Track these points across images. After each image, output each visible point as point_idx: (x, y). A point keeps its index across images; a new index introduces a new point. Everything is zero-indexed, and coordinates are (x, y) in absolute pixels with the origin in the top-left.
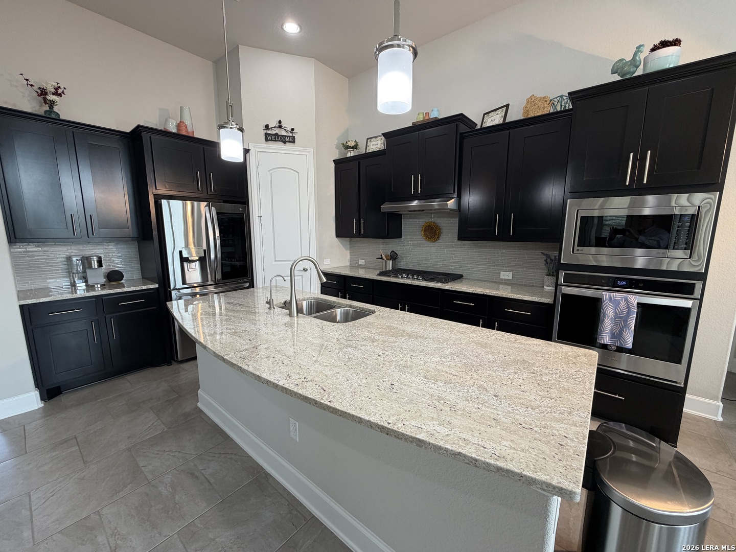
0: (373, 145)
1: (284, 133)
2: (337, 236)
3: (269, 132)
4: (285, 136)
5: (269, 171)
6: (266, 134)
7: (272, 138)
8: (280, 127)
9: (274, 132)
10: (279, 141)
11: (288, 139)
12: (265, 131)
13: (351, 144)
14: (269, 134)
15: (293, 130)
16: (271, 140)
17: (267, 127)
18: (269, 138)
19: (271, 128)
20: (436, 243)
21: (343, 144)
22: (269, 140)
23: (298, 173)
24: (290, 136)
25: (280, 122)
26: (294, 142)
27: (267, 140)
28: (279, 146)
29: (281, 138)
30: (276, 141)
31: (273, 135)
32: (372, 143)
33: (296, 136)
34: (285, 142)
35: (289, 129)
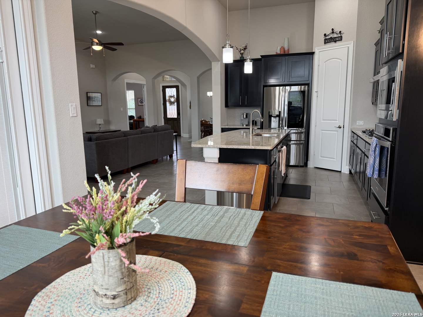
1: (335, 36)
2: (373, 104)
5: (325, 62)
8: (333, 32)
9: (330, 37)
10: (332, 42)
11: (337, 39)
12: (324, 38)
14: (327, 39)
19: (328, 35)
22: (327, 43)
23: (341, 60)
24: (339, 37)
26: (341, 40)
28: (333, 44)
30: (330, 42)
33: (342, 35)
34: (335, 42)
35: (338, 32)
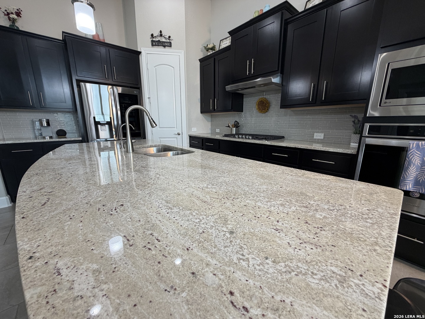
0: (224, 44)
1: (164, 40)
2: (201, 113)
3: (154, 39)
4: (165, 42)
5: (155, 67)
6: (152, 41)
7: (156, 44)
8: (161, 35)
9: (157, 40)
10: (161, 46)
11: (166, 44)
12: (152, 39)
13: (210, 46)
14: (154, 41)
15: (169, 37)
16: (156, 45)
17: (152, 35)
18: (154, 44)
19: (155, 37)
20: (267, 113)
21: (205, 47)
22: (154, 45)
23: (173, 68)
24: (168, 42)
25: (161, 32)
26: (171, 46)
27: (153, 45)
28: (160, 49)
29: (162, 44)
30: (158, 46)
31: (156, 41)
32: (224, 43)
33: (172, 42)
34: (165, 46)
35: (167, 37)
